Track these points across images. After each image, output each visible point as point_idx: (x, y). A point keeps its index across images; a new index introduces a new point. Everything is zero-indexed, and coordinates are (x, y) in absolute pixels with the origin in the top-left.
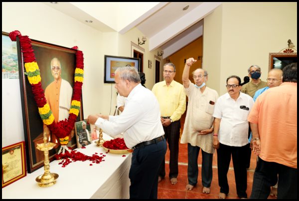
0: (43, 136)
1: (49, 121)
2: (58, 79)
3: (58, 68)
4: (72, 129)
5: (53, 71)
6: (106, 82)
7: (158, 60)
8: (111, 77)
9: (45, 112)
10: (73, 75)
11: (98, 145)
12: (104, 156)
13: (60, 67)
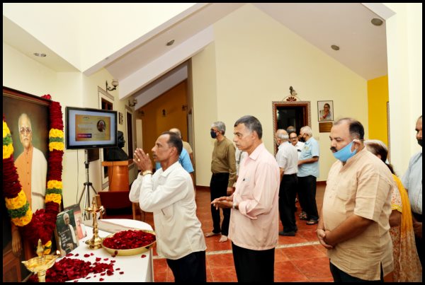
0: (11, 247)
1: (25, 220)
2: (28, 148)
3: (28, 131)
4: (54, 228)
5: (22, 135)
6: (69, 147)
7: (129, 112)
8: (76, 140)
9: (19, 204)
10: (47, 140)
11: (92, 247)
12: (112, 261)
13: (30, 129)
